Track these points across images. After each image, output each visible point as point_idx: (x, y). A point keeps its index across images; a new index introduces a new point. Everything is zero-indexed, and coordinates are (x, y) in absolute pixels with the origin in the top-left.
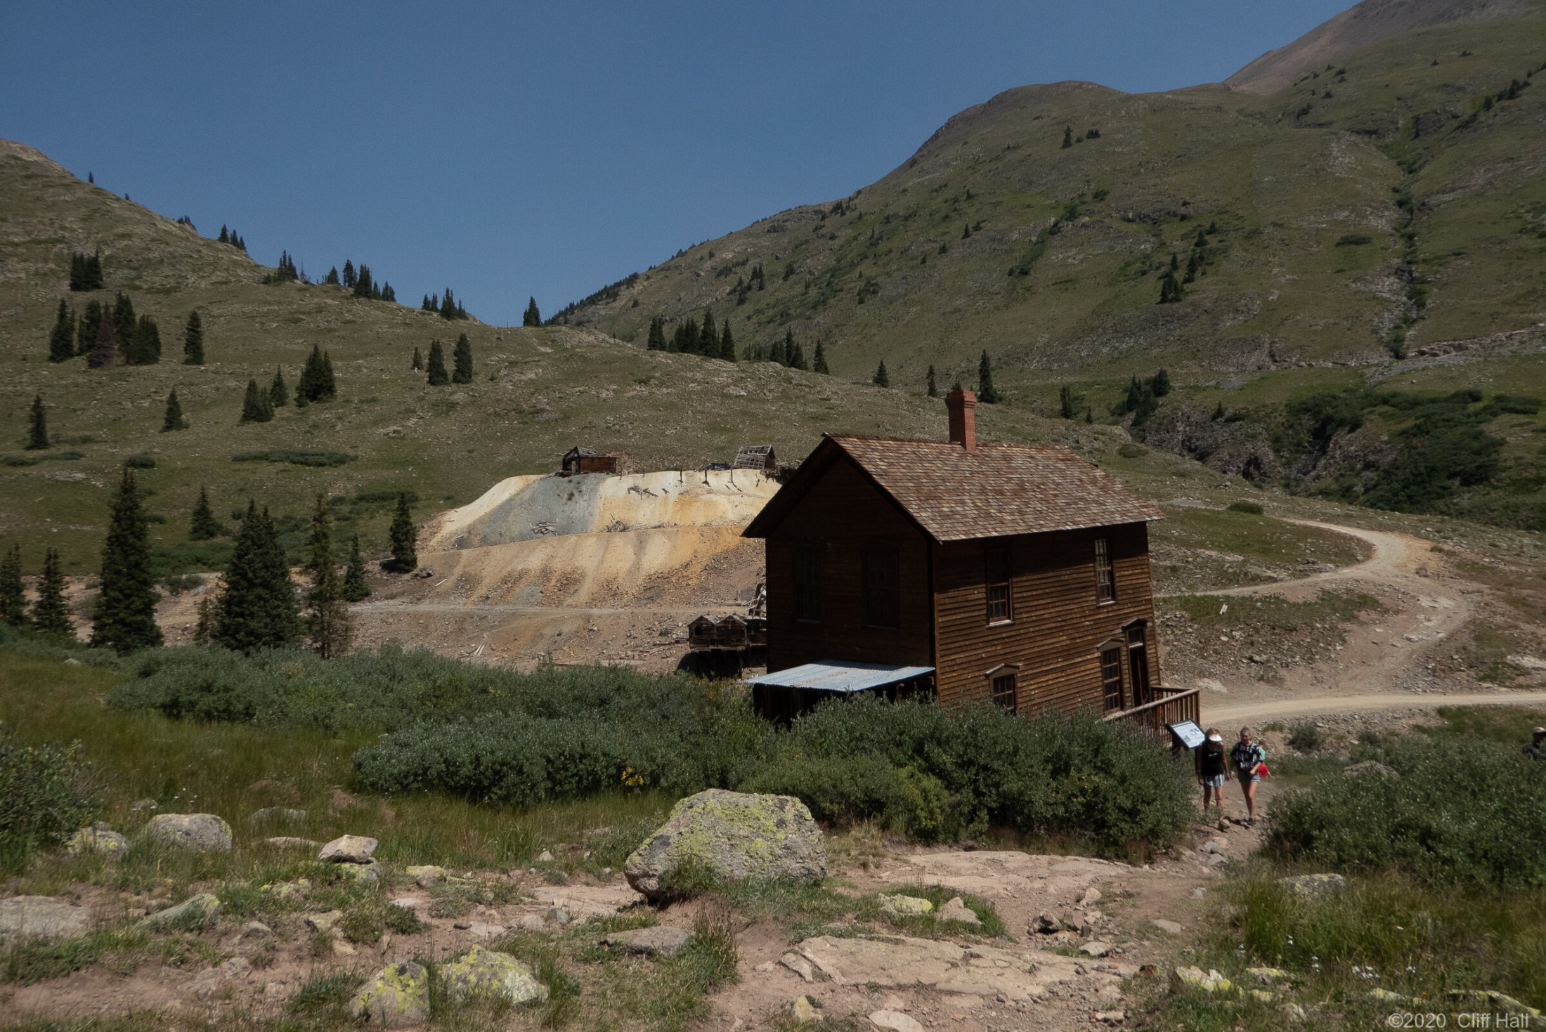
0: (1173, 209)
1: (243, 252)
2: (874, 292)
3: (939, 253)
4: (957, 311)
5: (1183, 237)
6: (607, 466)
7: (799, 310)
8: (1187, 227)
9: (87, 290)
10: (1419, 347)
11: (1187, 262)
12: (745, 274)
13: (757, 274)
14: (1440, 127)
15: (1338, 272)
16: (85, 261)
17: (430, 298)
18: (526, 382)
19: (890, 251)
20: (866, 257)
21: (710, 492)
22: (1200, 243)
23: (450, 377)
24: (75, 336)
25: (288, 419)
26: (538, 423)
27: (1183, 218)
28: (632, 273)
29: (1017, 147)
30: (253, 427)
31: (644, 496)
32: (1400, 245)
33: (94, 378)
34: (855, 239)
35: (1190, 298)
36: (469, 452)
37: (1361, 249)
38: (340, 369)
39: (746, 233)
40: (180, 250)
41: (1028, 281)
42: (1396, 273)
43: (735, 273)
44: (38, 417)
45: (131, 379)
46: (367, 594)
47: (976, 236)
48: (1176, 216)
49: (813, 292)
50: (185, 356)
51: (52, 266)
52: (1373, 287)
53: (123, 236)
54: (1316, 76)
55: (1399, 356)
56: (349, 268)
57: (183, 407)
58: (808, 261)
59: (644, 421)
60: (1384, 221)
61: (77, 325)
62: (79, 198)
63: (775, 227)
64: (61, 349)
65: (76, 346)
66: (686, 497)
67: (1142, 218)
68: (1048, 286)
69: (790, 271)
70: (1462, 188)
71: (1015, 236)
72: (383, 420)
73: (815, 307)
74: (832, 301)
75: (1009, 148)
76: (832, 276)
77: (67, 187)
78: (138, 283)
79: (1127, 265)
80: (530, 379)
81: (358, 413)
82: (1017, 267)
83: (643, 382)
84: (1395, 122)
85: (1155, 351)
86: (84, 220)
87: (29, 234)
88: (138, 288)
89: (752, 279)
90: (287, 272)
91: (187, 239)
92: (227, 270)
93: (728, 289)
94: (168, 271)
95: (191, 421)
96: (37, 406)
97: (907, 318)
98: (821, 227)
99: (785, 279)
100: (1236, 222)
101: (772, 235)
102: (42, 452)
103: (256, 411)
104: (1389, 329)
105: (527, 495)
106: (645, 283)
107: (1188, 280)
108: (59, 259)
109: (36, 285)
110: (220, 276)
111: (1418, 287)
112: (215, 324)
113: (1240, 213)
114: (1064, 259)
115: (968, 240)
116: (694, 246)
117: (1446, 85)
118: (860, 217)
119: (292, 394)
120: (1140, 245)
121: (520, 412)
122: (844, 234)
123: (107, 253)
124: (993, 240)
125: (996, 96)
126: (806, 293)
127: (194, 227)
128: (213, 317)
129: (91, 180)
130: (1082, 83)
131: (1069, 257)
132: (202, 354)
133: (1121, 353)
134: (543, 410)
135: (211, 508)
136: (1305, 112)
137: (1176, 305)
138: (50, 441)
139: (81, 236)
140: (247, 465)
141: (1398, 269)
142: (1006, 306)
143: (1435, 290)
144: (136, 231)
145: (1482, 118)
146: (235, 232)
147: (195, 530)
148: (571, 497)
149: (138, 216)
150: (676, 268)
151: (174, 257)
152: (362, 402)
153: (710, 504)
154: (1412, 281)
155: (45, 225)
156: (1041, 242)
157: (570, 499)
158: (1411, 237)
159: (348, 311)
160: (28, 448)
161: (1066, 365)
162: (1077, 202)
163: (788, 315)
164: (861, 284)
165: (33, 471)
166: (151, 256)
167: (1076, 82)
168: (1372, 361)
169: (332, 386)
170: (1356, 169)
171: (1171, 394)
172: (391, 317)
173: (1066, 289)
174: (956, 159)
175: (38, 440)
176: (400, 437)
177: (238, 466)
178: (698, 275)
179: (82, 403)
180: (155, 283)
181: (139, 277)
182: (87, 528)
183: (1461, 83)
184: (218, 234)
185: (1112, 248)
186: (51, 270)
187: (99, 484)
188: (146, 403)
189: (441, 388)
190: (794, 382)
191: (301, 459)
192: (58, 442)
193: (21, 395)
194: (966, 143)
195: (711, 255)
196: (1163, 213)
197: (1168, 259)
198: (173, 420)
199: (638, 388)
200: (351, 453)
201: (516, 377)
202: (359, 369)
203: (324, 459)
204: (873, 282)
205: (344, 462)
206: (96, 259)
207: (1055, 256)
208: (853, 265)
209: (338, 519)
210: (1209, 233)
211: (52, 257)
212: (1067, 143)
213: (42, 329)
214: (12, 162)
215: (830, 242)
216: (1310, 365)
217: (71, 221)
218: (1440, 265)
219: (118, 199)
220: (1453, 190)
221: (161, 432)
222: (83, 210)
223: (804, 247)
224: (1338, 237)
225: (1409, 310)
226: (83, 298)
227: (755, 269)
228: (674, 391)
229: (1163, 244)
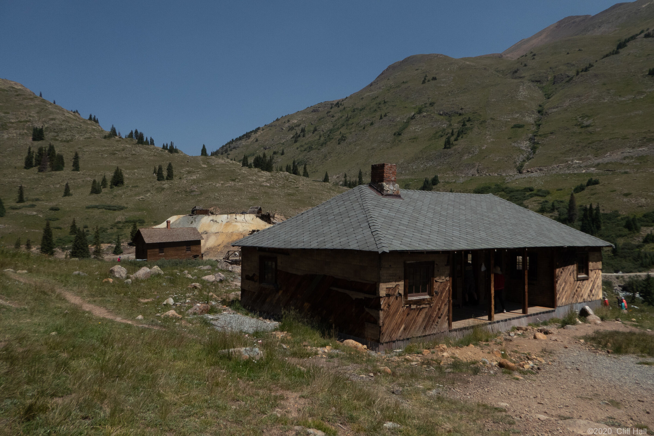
0: (457, 111)
1: (98, 124)
2: (344, 140)
3: (370, 125)
4: (373, 148)
5: (459, 122)
6: (206, 212)
7: (316, 146)
8: (461, 118)
9: (38, 140)
10: (527, 169)
11: (457, 133)
12: (298, 130)
13: (303, 130)
14: (562, 81)
15: (509, 138)
16: (38, 130)
17: (165, 145)
18: (191, 180)
19: (353, 124)
20: (344, 126)
21: (236, 222)
22: (464, 125)
23: (165, 177)
24: (34, 160)
25: (106, 193)
26: (191, 196)
27: (460, 114)
28: (257, 127)
29: (406, 82)
30: (94, 196)
31: (215, 223)
32: (534, 129)
33: (40, 176)
34: (341, 117)
35: (454, 147)
36: (165, 206)
37: (520, 130)
38: (127, 174)
39: (304, 112)
40: (73, 125)
41: (400, 138)
42: (529, 140)
43: (295, 130)
44: (21, 190)
45: (53, 177)
46: (122, 252)
47: (384, 119)
48: (457, 114)
49: (322, 139)
50: (73, 168)
51: (25, 131)
52: (520, 145)
53: (52, 119)
54: (526, 56)
55: (520, 172)
56: (136, 132)
57: (70, 187)
58: (323, 126)
59: (228, 195)
60: (531, 118)
61: (34, 156)
62: (36, 104)
63: (314, 110)
64: (28, 165)
65: (34, 164)
66: (228, 223)
67: (445, 114)
68: (407, 140)
69: (315, 130)
70: (560, 107)
71: (398, 119)
72: (138, 194)
73: (322, 145)
74: (328, 143)
75: (403, 82)
76: (330, 133)
77: (32, 99)
78: (57, 138)
79: (437, 133)
80: (194, 179)
81: (131, 191)
82: (397, 132)
83: (234, 180)
84: (547, 78)
85: (439, 167)
86: (38, 113)
87: (17, 118)
88: (57, 140)
89: (301, 133)
90: (113, 133)
91: (76, 120)
92: (90, 133)
93: (292, 136)
94: (68, 133)
95: (73, 193)
96: (21, 188)
97: (355, 151)
98: (330, 112)
99: (313, 133)
100: (478, 117)
101: (314, 113)
102: (22, 204)
103: (95, 190)
104: (521, 162)
105: (178, 222)
106: (262, 132)
107: (456, 140)
108: (28, 128)
109: (20, 139)
110: (88, 135)
111: (535, 145)
112: (85, 155)
113: (481, 113)
114: (415, 129)
115: (381, 120)
116: (283, 117)
117: (568, 63)
118: (344, 108)
119: (109, 184)
120: (443, 125)
121: (186, 192)
122: (337, 115)
123: (46, 126)
124: (390, 121)
125: (406, 59)
126: (320, 139)
127: (79, 114)
128: (84, 152)
129: (41, 95)
130: (438, 55)
131: (416, 129)
132: (79, 167)
133: (427, 168)
134: (194, 191)
135: (76, 224)
136: (516, 72)
137: (449, 150)
138: (25, 200)
139: (37, 119)
140: (90, 210)
141: (530, 138)
142: (391, 148)
143: (541, 147)
144: (57, 117)
145: (574, 79)
146: (95, 116)
147: (71, 232)
148: (192, 222)
149: (58, 111)
150: (275, 126)
151: (71, 128)
152: (132, 187)
153: (236, 226)
154: (534, 143)
155: (23, 115)
156: (408, 122)
157: (191, 223)
158: (539, 125)
159: (134, 150)
160: (17, 202)
161: (407, 172)
162: (423, 106)
163: (312, 148)
164: (340, 137)
165: (19, 211)
166: (62, 127)
167: (435, 54)
168: (510, 174)
169: (123, 181)
170: (526, 97)
171: (438, 185)
172: (150, 152)
173: (413, 142)
174: (384, 86)
175: (21, 199)
176: (143, 200)
177: (87, 210)
178: (283, 129)
179: (36, 186)
180: (63, 138)
181: (58, 136)
182: (37, 231)
183: (574, 63)
184: (88, 117)
185: (432, 126)
186: (25, 133)
187: (41, 216)
188: (58, 186)
189: (161, 182)
190: (289, 180)
191: (108, 208)
192: (27, 200)
193: (14, 183)
194: (389, 79)
195: (289, 121)
196: (453, 112)
197: (450, 131)
198: (67, 193)
199: (231, 183)
200: (126, 206)
201: (189, 178)
202: (134, 174)
203: (116, 208)
204: (344, 136)
205: (122, 209)
206: (42, 128)
207: (412, 128)
208: (338, 129)
209: (118, 229)
210: (468, 121)
211: (26, 128)
212: (424, 82)
213: (22, 156)
214: (11, 89)
215: (332, 118)
216: (490, 175)
217: (33, 113)
218: (545, 137)
219: (51, 104)
220: (557, 107)
221: (63, 197)
222: (38, 109)
223: (322, 120)
224: (513, 124)
225: (530, 154)
226: (36, 143)
227: (302, 128)
228: (243, 184)
229: (451, 125)
